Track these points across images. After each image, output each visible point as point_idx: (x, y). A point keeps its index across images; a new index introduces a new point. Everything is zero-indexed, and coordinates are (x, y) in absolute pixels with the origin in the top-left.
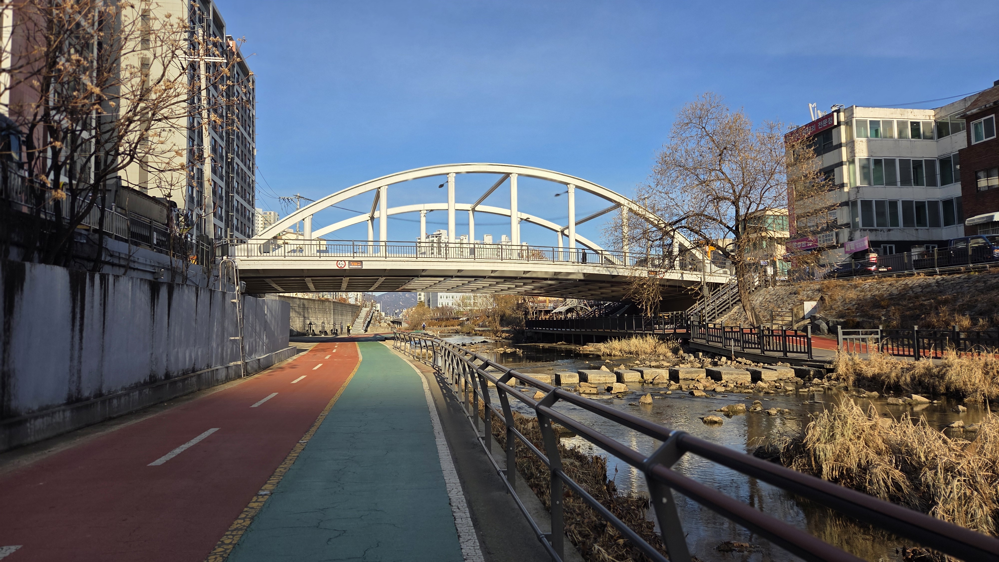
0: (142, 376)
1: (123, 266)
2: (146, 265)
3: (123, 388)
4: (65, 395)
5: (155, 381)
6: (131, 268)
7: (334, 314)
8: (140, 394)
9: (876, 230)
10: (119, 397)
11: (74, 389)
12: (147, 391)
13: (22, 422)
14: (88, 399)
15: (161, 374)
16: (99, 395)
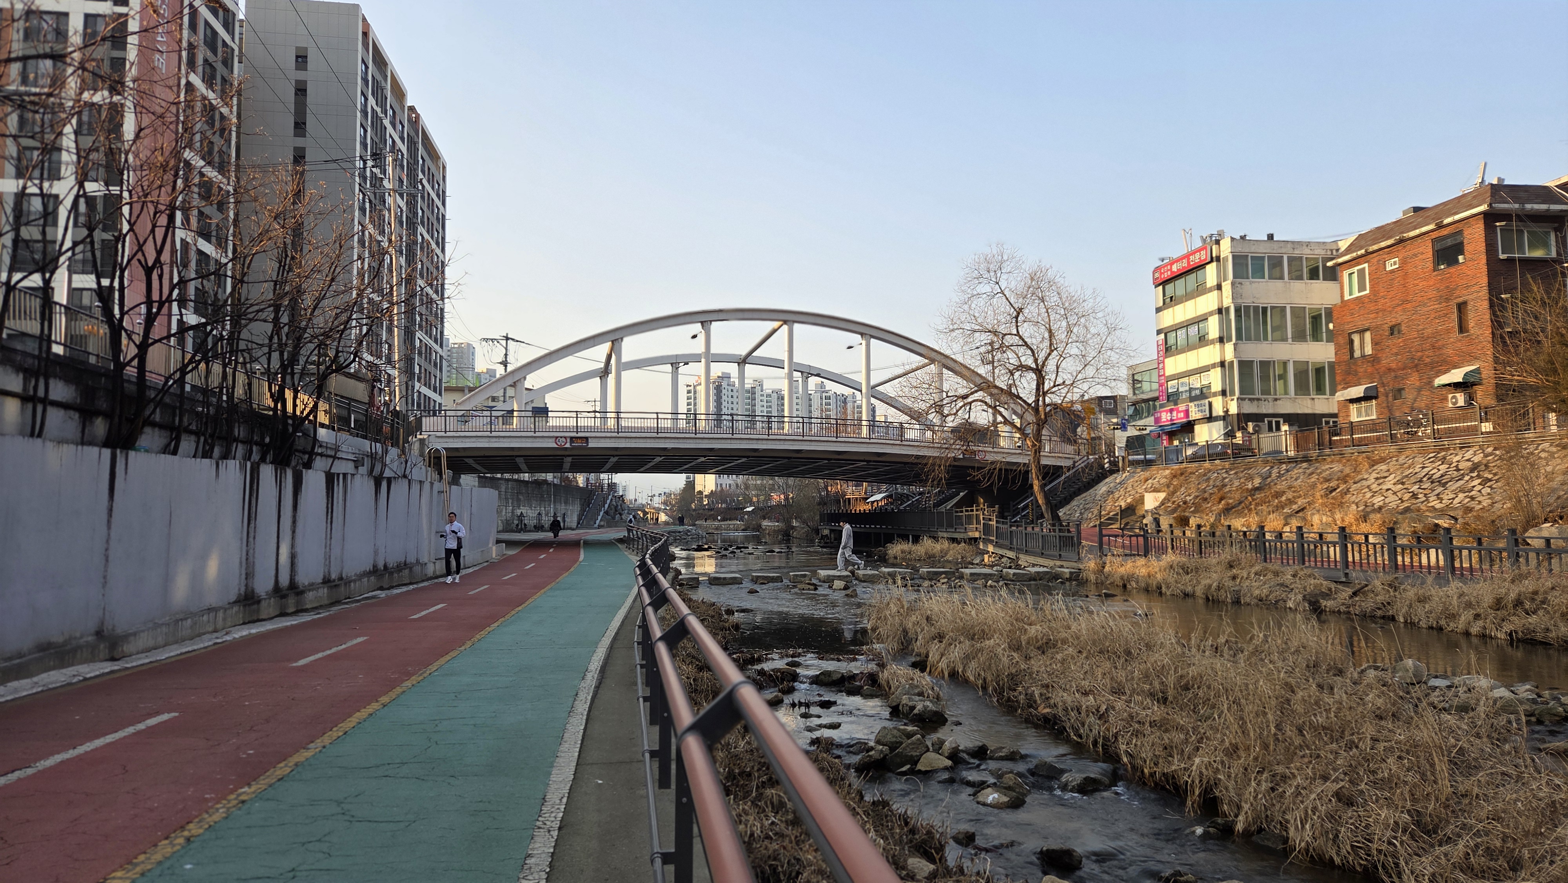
0: (369, 567)
1: (330, 456)
2: (348, 453)
3: (356, 575)
4: (322, 576)
5: (377, 570)
6: (339, 458)
7: (555, 502)
8: (368, 581)
9: (1258, 399)
10: (355, 581)
11: (326, 571)
12: (372, 578)
13: (302, 592)
14: (334, 581)
15: (381, 566)
16: (341, 579)
